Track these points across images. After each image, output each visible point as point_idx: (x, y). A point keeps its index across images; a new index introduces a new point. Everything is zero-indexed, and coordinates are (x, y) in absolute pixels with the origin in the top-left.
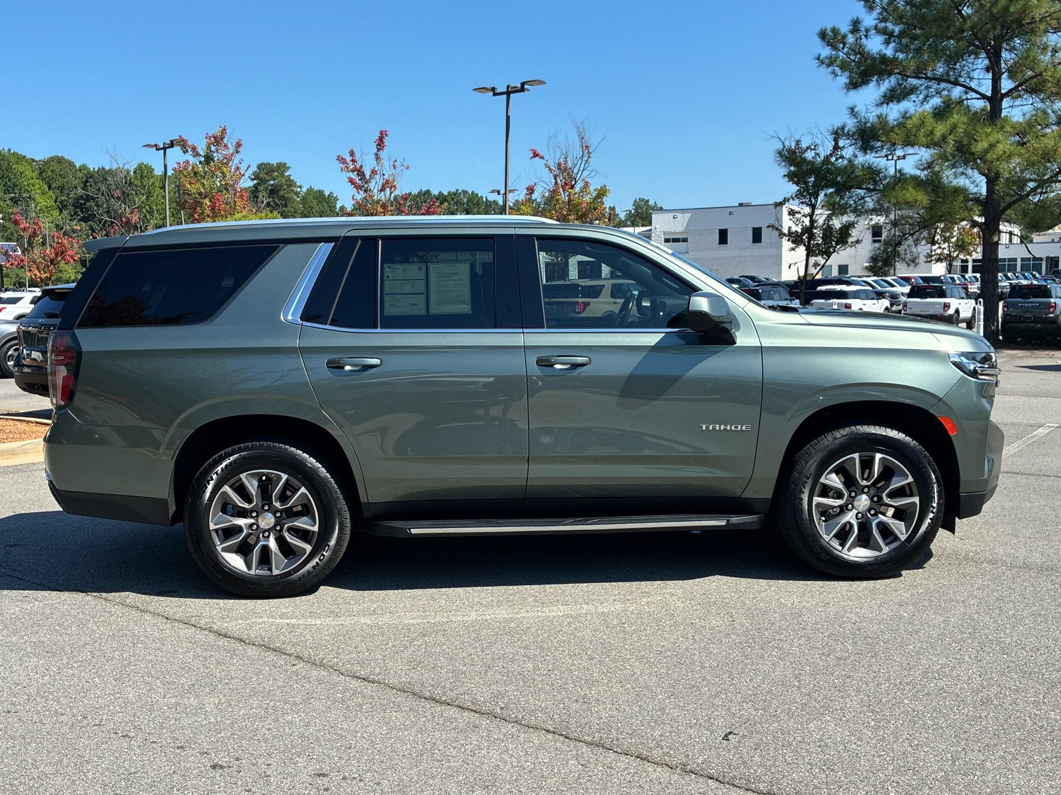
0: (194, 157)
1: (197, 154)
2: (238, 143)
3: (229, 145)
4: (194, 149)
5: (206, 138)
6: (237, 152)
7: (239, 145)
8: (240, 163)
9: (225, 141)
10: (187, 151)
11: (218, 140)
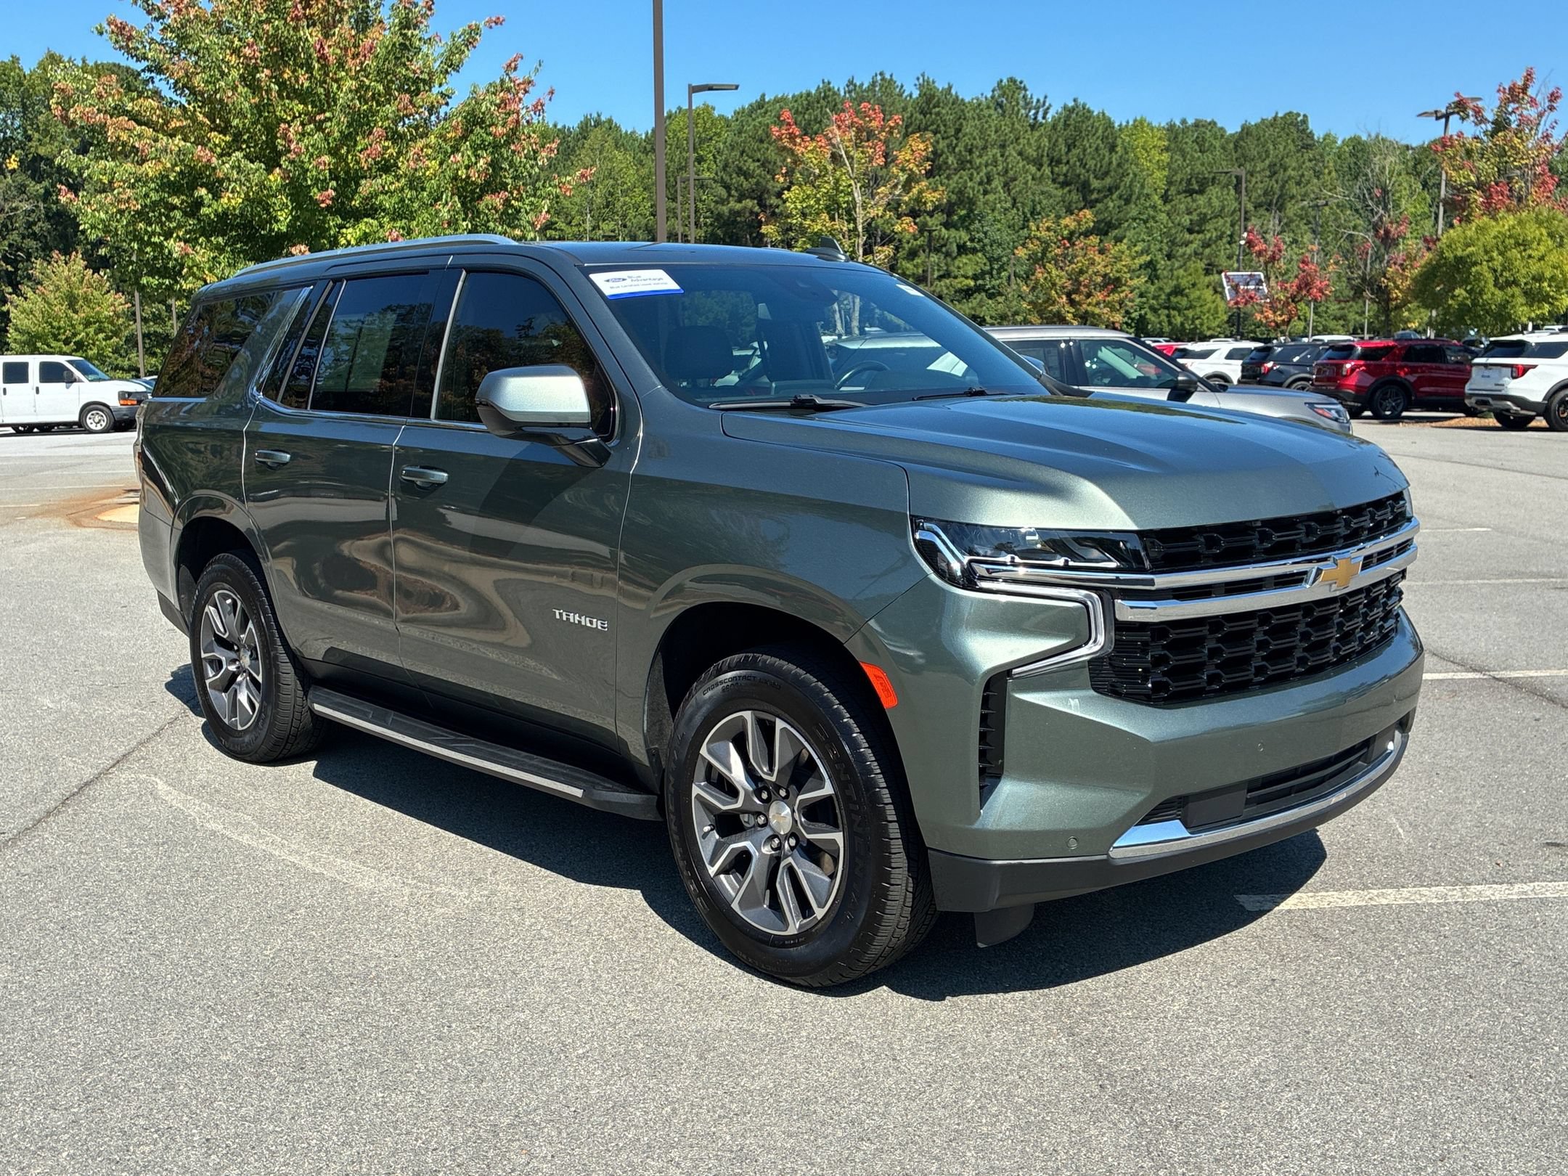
0: (1476, 124)
1: (1480, 119)
2: (1552, 95)
3: (1539, 99)
4: (1478, 112)
5: (1499, 91)
6: (1551, 108)
7: (1554, 97)
8: (1553, 128)
9: (1531, 92)
10: (1468, 116)
11: (1515, 94)
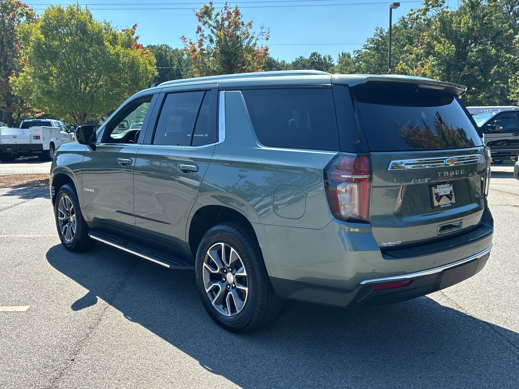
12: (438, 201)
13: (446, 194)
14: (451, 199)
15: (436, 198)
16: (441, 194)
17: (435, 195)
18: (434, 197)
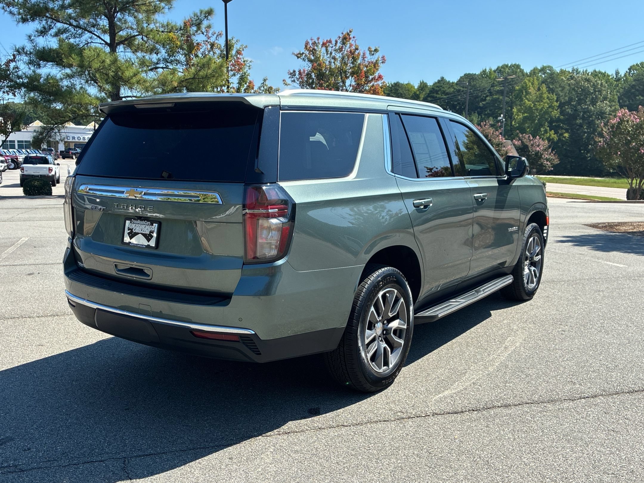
12: (131, 238)
13: (143, 233)
14: (149, 240)
15: (129, 234)
16: (137, 231)
17: (128, 230)
18: (127, 231)
